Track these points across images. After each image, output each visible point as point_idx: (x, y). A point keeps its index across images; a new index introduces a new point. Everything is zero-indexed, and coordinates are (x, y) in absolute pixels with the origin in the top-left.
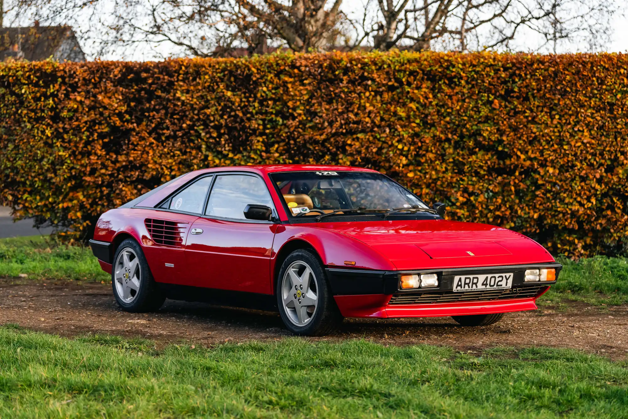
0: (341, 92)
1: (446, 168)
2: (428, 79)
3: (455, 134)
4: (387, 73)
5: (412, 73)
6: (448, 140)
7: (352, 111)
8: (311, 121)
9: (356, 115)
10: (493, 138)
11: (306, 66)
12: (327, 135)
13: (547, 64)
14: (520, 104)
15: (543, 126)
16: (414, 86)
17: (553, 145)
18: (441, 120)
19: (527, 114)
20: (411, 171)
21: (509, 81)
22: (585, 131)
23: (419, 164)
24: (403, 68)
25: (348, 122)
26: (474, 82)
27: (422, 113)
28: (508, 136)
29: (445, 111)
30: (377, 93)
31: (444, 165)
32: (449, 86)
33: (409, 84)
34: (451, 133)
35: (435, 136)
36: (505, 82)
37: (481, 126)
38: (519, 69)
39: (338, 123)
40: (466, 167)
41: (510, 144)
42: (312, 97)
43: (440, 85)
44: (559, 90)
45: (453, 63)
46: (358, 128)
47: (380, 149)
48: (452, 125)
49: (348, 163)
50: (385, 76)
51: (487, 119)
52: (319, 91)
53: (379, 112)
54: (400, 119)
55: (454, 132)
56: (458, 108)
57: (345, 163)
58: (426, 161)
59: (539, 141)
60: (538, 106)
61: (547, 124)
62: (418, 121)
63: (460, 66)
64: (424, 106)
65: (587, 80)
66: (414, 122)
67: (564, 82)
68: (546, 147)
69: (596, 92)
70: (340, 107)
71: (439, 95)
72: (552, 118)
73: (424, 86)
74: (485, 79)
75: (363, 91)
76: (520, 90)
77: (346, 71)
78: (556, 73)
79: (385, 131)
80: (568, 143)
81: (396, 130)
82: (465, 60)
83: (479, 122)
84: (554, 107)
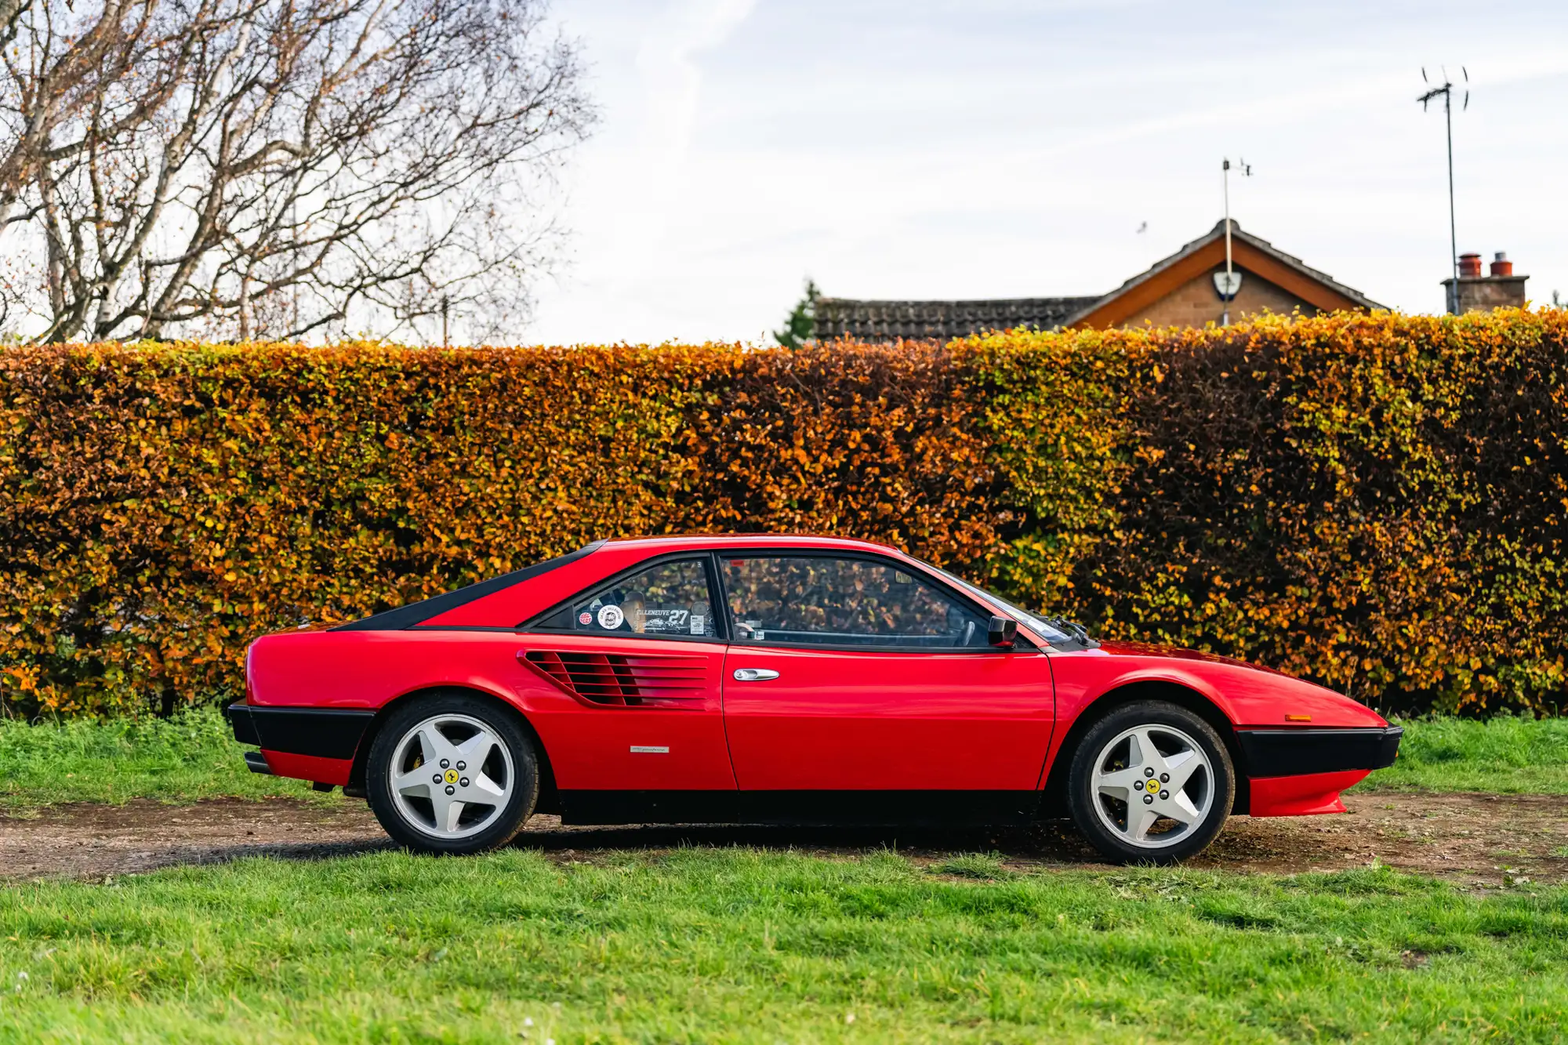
0: (89, 420)
1: (298, 563)
2: (260, 395)
3: (315, 499)
4: (181, 383)
5: (229, 383)
6: (303, 510)
7: (113, 457)
8: (29, 477)
9: (121, 463)
10: (389, 506)
11: (17, 370)
12: (62, 503)
13: (487, 366)
14: (438, 440)
15: (482, 480)
16: (235, 407)
17: (500, 516)
18: (288, 472)
19: (451, 460)
20: (228, 570)
21: (416, 398)
22: (560, 488)
23: (247, 556)
24: (212, 372)
25: (104, 478)
26: (349, 401)
27: (251, 460)
28: (416, 500)
29: (297, 454)
30: (161, 421)
31: (294, 558)
32: (302, 406)
33: (224, 404)
34: (308, 496)
35: (274, 503)
36: (409, 400)
37: (366, 481)
38: (435, 375)
39: (86, 480)
40: (337, 560)
41: (420, 516)
42: (31, 429)
43: (285, 406)
44: (510, 415)
45: (311, 364)
46: (125, 489)
47: (169, 529)
48: (309, 481)
49: (106, 557)
50: (177, 389)
51: (375, 470)
52: (44, 419)
53: (166, 459)
54: (209, 470)
55: (313, 494)
56: (321, 448)
57: (99, 556)
58: (260, 551)
59: (474, 510)
60: (473, 444)
61: (489, 477)
62: (243, 474)
63: (323, 370)
64: (255, 445)
65: (562, 396)
66: (236, 476)
67: (519, 400)
68: (489, 520)
69: (577, 417)
70: (87, 449)
71: (283, 424)
72: (498, 466)
73: (254, 407)
74: (372, 394)
75: (133, 418)
76: (438, 415)
77: (99, 379)
78: (503, 383)
79: (178, 495)
80: (529, 512)
81: (201, 491)
82: (331, 358)
83: (362, 475)
84: (502, 446)
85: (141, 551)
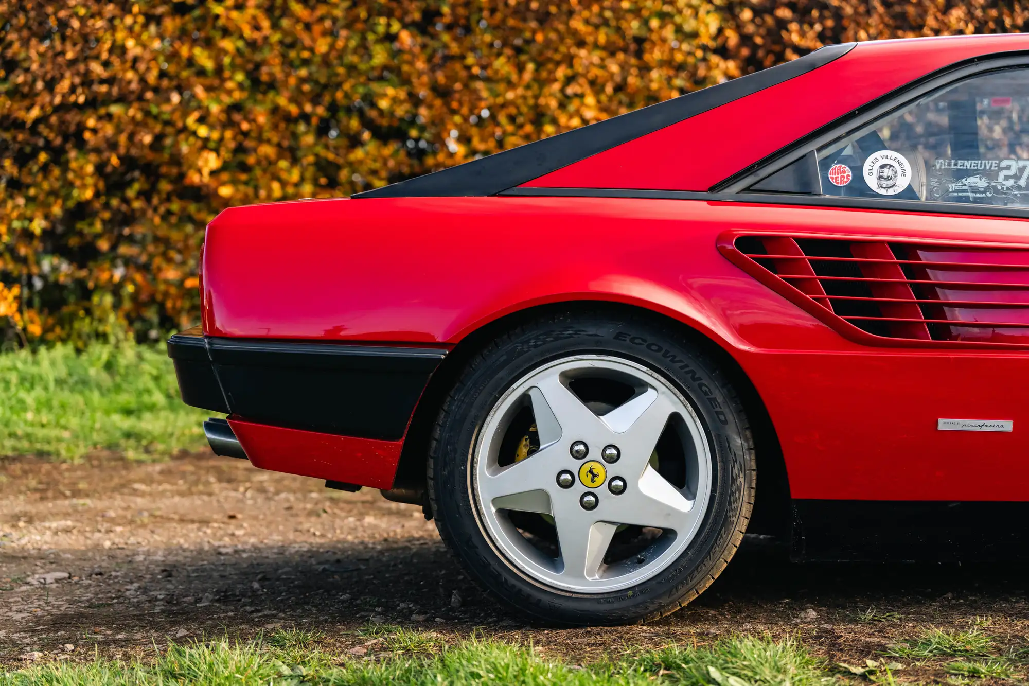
0: (71, 16)
1: (301, 176)
3: (319, 105)
6: (306, 117)
7: (97, 57)
8: (6, 79)
9: (106, 64)
10: (400, 113)
12: (42, 109)
14: (455, 40)
15: (502, 85)
17: (521, 126)
18: (289, 75)
20: (223, 184)
22: (588, 94)
23: (244, 168)
25: (87, 81)
27: (249, 61)
28: (428, 107)
29: (298, 55)
30: (150, 18)
31: (297, 171)
34: (311, 102)
37: (373, 86)
39: (67, 83)
40: (343, 173)
41: (434, 124)
46: (110, 93)
47: (159, 139)
48: (312, 85)
49: (91, 169)
51: (385, 73)
53: (155, 60)
54: (202, 72)
55: (315, 100)
56: (325, 49)
57: (83, 168)
58: (259, 162)
61: (510, 81)
62: (239, 78)
64: (252, 45)
66: (232, 80)
69: (608, 14)
70: (69, 48)
71: (283, 22)
72: (521, 68)
75: (120, 14)
76: (454, 12)
79: (168, 100)
80: (554, 121)
81: (194, 96)
83: (369, 80)
84: (525, 47)
85: (128, 162)
